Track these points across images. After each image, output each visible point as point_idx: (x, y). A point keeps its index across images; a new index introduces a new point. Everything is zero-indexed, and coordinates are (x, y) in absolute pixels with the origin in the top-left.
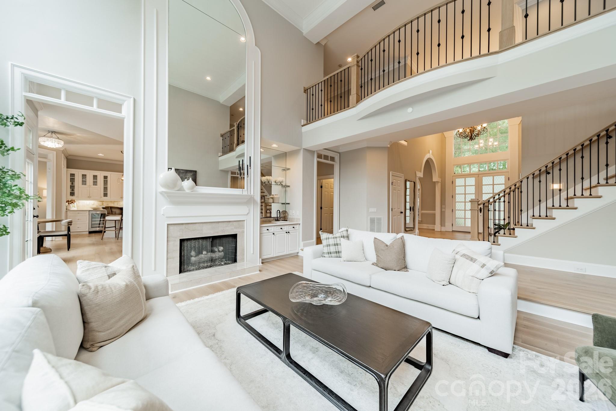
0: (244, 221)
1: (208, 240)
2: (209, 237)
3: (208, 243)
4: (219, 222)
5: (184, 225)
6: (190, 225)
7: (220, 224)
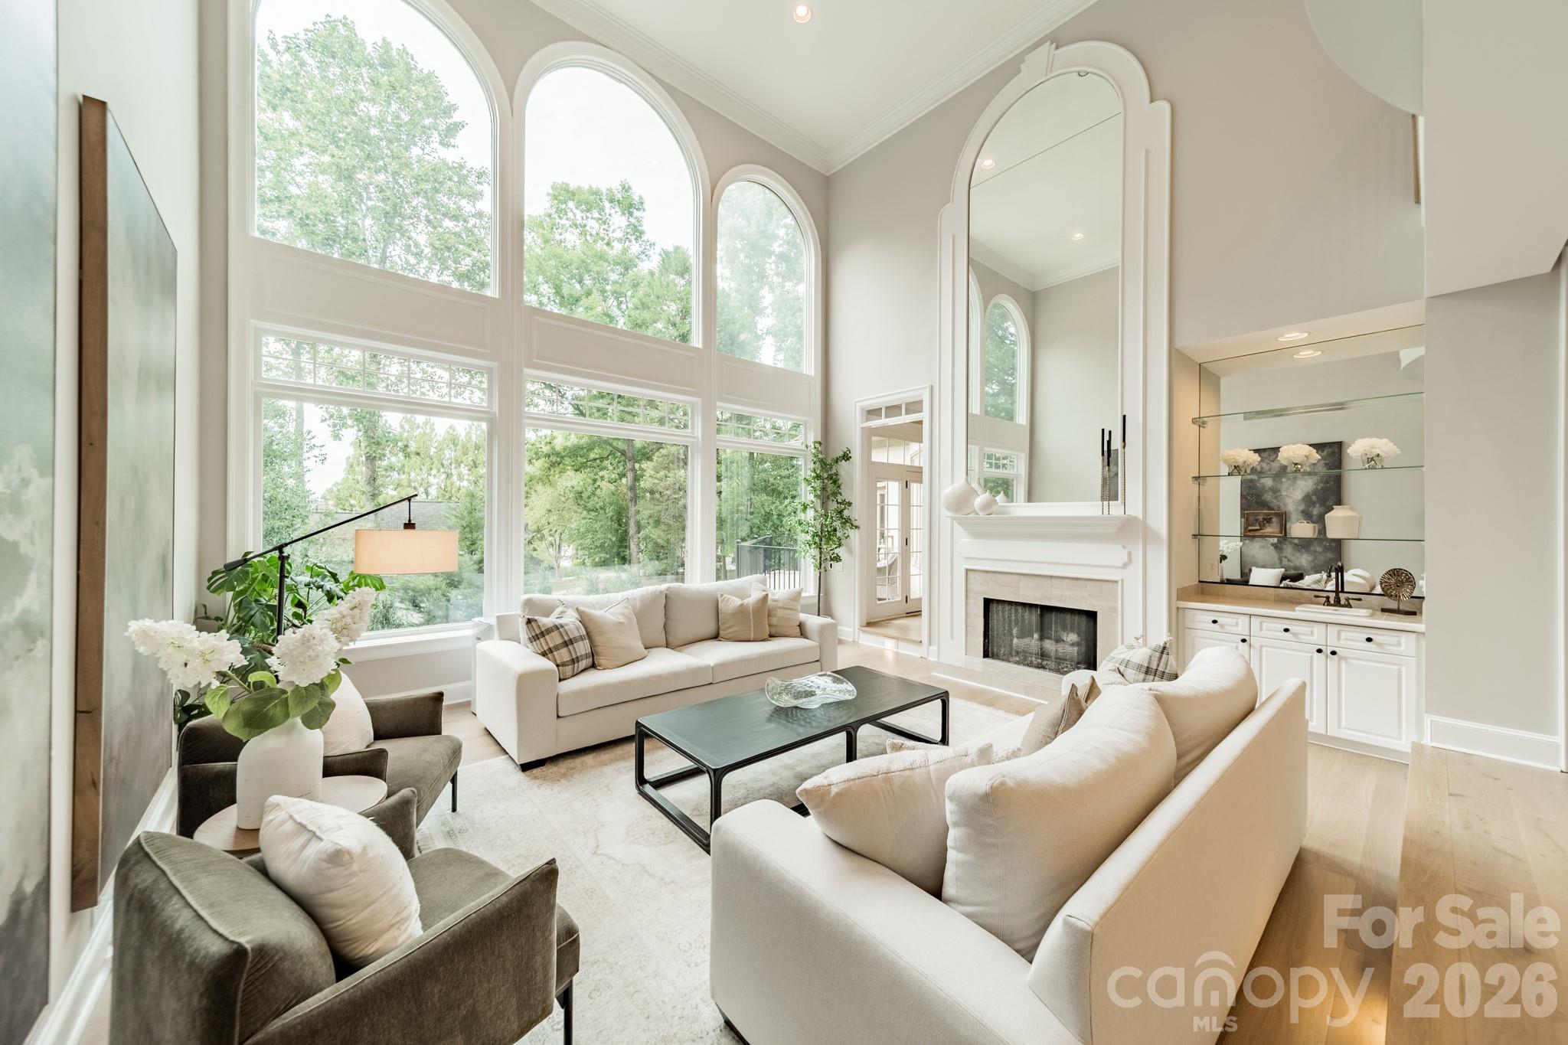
0: (1117, 582)
1: (1034, 610)
2: (1036, 606)
3: (1033, 617)
4: (1052, 577)
5: (990, 574)
6: (998, 576)
7: (1054, 580)
